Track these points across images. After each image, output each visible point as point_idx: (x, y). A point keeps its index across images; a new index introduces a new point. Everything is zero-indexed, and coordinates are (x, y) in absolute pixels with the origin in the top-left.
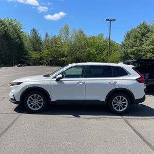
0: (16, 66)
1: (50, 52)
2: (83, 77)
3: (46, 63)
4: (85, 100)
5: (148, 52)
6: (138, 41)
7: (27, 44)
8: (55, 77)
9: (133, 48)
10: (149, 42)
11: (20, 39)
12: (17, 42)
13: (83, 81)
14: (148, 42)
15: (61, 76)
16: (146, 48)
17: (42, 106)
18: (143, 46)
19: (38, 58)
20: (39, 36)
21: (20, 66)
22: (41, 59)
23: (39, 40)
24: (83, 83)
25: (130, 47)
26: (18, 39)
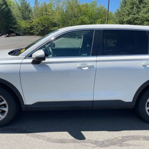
0: (3, 36)
1: (41, 20)
2: (89, 55)
3: (37, 33)
4: (93, 101)
5: (145, 21)
6: (135, 8)
7: (15, 12)
8: (30, 56)
9: (129, 16)
10: (147, 9)
11: (7, 6)
12: (4, 9)
13: (90, 64)
14: (145, 10)
15: (41, 53)
16: (143, 16)
17: (6, 114)
18: (140, 14)
19: (27, 28)
20: (28, 2)
21: (7, 36)
22: (31, 28)
23: (27, 7)
24: (90, 67)
25: (126, 15)
26: (5, 6)
